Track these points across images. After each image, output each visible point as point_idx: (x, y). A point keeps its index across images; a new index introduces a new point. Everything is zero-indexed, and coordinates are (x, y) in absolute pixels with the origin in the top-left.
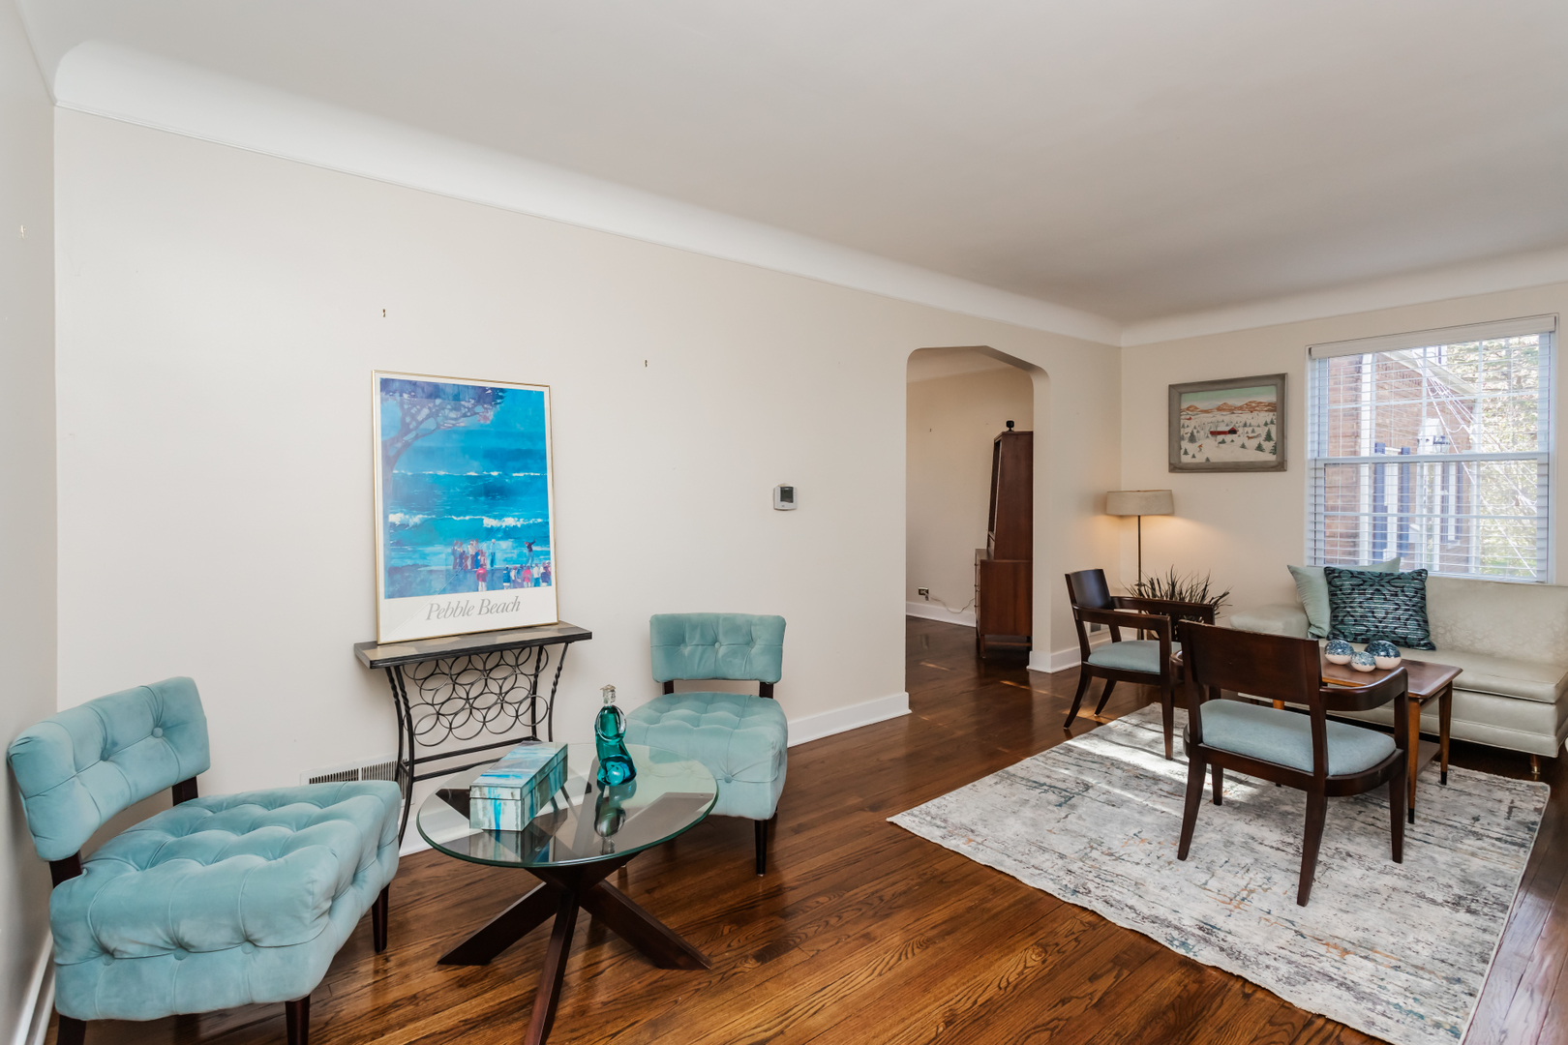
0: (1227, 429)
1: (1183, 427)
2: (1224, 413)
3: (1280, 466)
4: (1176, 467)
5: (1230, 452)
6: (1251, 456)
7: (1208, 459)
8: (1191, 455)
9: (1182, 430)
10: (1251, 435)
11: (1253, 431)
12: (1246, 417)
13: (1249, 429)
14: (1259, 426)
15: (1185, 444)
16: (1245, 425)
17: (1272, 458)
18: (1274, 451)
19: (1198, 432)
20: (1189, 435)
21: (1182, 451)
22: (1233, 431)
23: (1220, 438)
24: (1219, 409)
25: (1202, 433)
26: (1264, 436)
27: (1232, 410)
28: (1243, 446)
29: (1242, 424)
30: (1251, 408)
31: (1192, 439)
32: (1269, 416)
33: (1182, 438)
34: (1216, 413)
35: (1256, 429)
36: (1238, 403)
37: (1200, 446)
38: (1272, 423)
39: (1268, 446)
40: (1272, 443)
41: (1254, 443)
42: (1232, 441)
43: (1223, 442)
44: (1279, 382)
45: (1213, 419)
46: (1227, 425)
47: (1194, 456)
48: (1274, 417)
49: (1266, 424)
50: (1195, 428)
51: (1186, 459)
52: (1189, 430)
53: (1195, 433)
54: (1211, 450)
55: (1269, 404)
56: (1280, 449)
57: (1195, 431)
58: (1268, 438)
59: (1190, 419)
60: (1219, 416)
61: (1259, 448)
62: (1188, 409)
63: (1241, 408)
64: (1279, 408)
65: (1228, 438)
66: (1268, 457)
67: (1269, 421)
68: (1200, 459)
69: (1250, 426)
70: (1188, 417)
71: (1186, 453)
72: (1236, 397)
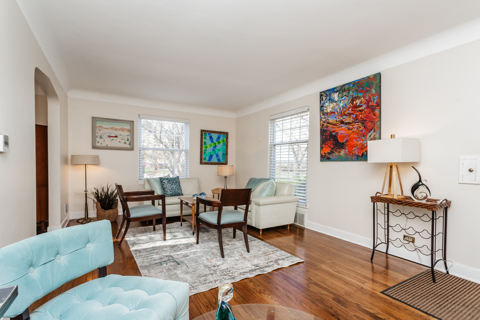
0: (114, 136)
1: (97, 133)
2: (113, 130)
3: (132, 149)
4: (94, 147)
5: (115, 143)
6: (122, 145)
7: (107, 145)
8: (100, 143)
9: (97, 134)
10: (122, 139)
11: (123, 137)
12: (121, 132)
13: (122, 137)
14: (125, 136)
15: (98, 139)
16: (120, 135)
17: (129, 146)
18: (130, 144)
19: (103, 135)
20: (100, 136)
21: (97, 142)
22: (116, 137)
23: (112, 138)
24: (111, 129)
25: (105, 136)
26: (126, 139)
27: (116, 130)
28: (120, 142)
29: (119, 135)
30: (123, 130)
31: (101, 137)
32: (128, 133)
33: (97, 137)
34: (110, 130)
35: (124, 137)
36: (118, 128)
37: (104, 140)
38: (129, 135)
39: (128, 142)
40: (129, 142)
41: (123, 141)
42: (116, 140)
43: (113, 140)
44: (132, 123)
45: (109, 132)
46: (114, 134)
47: (101, 144)
48: (130, 134)
49: (127, 136)
50: (102, 134)
51: (98, 145)
52: (100, 134)
53: (102, 136)
54: (108, 142)
55: (128, 130)
56: (132, 143)
57: (102, 135)
58: (128, 140)
59: (100, 130)
60: (111, 131)
61: (125, 143)
62: (99, 127)
63: (119, 129)
64: (131, 131)
65: (115, 138)
66: (127, 146)
67: (128, 135)
68: (104, 145)
69: (122, 135)
70: (99, 130)
71: (98, 142)
72: (117, 126)
